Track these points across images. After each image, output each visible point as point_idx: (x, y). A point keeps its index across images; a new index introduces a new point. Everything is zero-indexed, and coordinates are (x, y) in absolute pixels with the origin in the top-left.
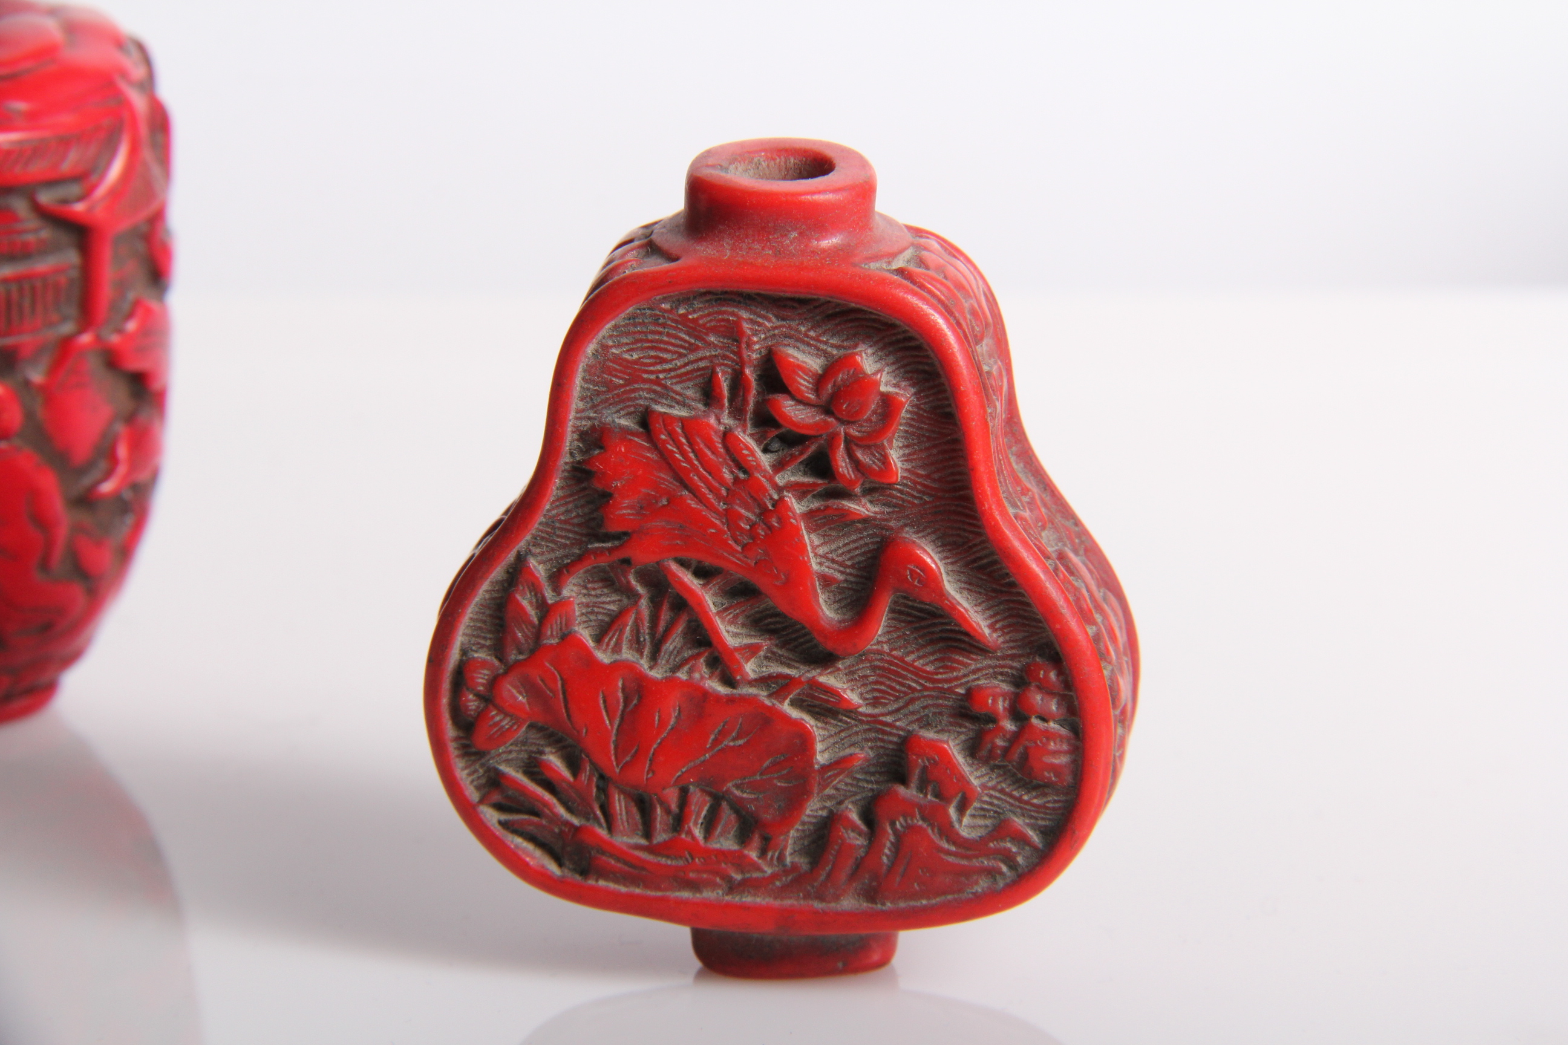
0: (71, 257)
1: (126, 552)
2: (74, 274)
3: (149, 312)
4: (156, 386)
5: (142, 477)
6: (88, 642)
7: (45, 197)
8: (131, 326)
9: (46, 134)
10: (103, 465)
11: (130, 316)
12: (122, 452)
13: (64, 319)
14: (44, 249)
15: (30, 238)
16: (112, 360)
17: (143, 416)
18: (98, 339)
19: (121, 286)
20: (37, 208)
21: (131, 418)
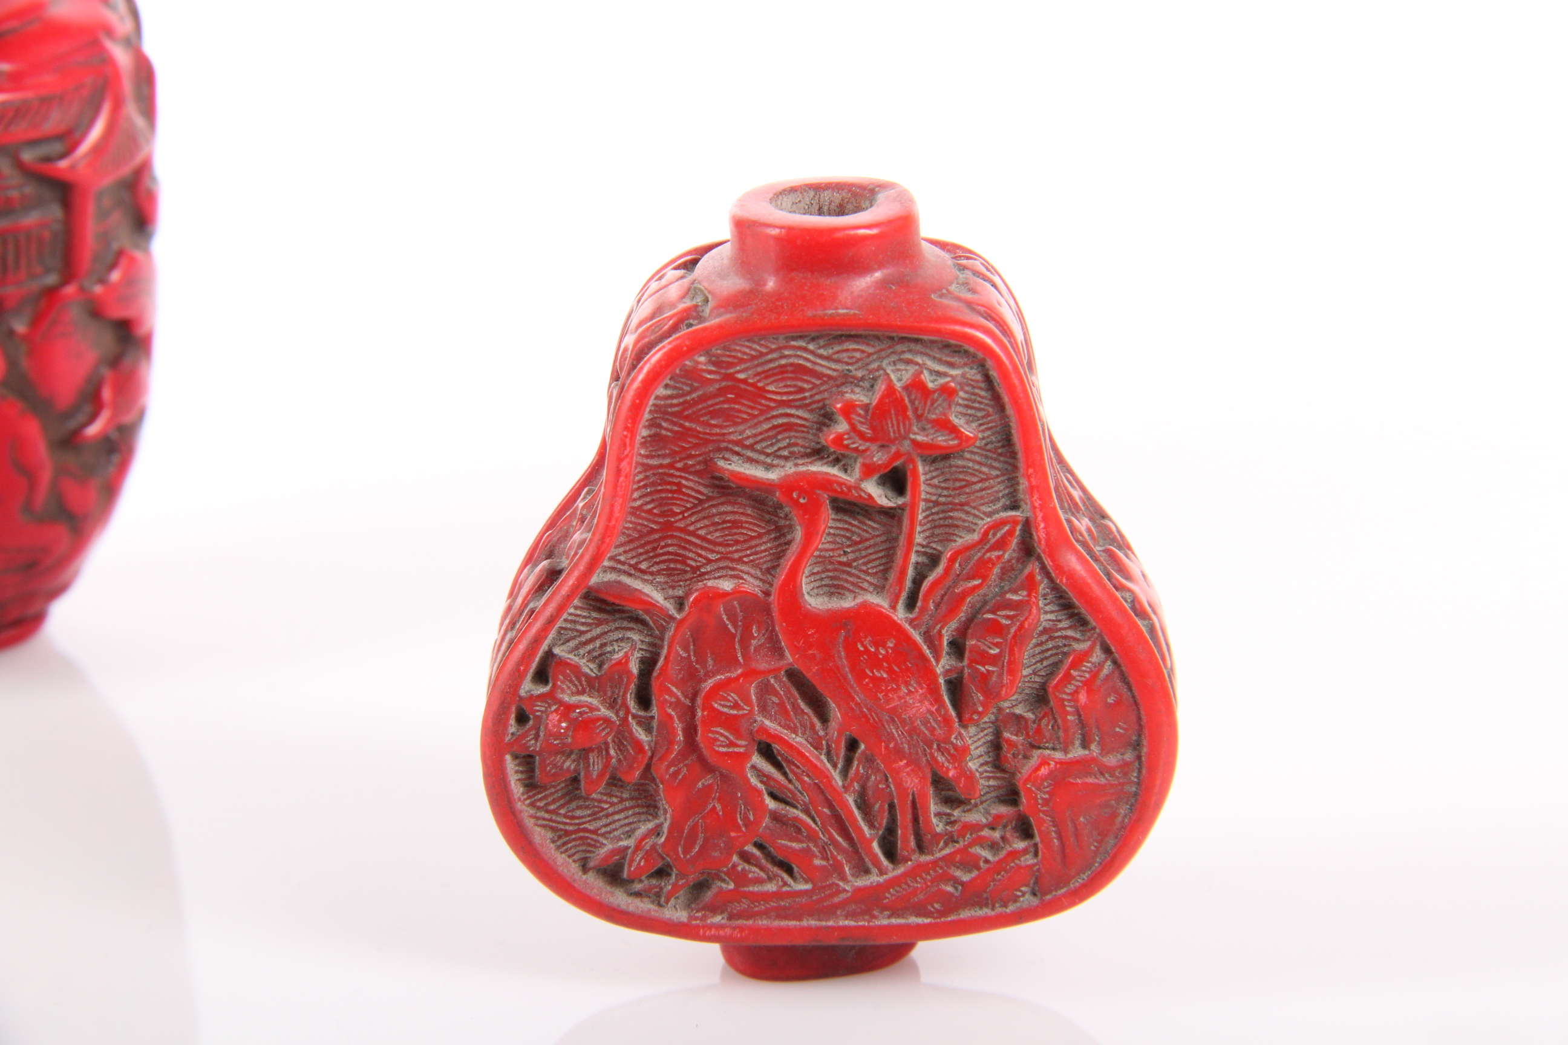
0: (55, 212)
1: (111, 490)
2: (57, 227)
3: (133, 261)
4: (141, 331)
5: (127, 419)
6: (75, 575)
7: (28, 156)
8: (115, 276)
9: (28, 95)
10: (88, 409)
11: (113, 266)
12: (107, 394)
13: (48, 271)
14: (29, 204)
15: (14, 193)
16: (96, 312)
17: (128, 361)
18: (82, 290)
19: (105, 238)
20: (20, 166)
21: (115, 362)
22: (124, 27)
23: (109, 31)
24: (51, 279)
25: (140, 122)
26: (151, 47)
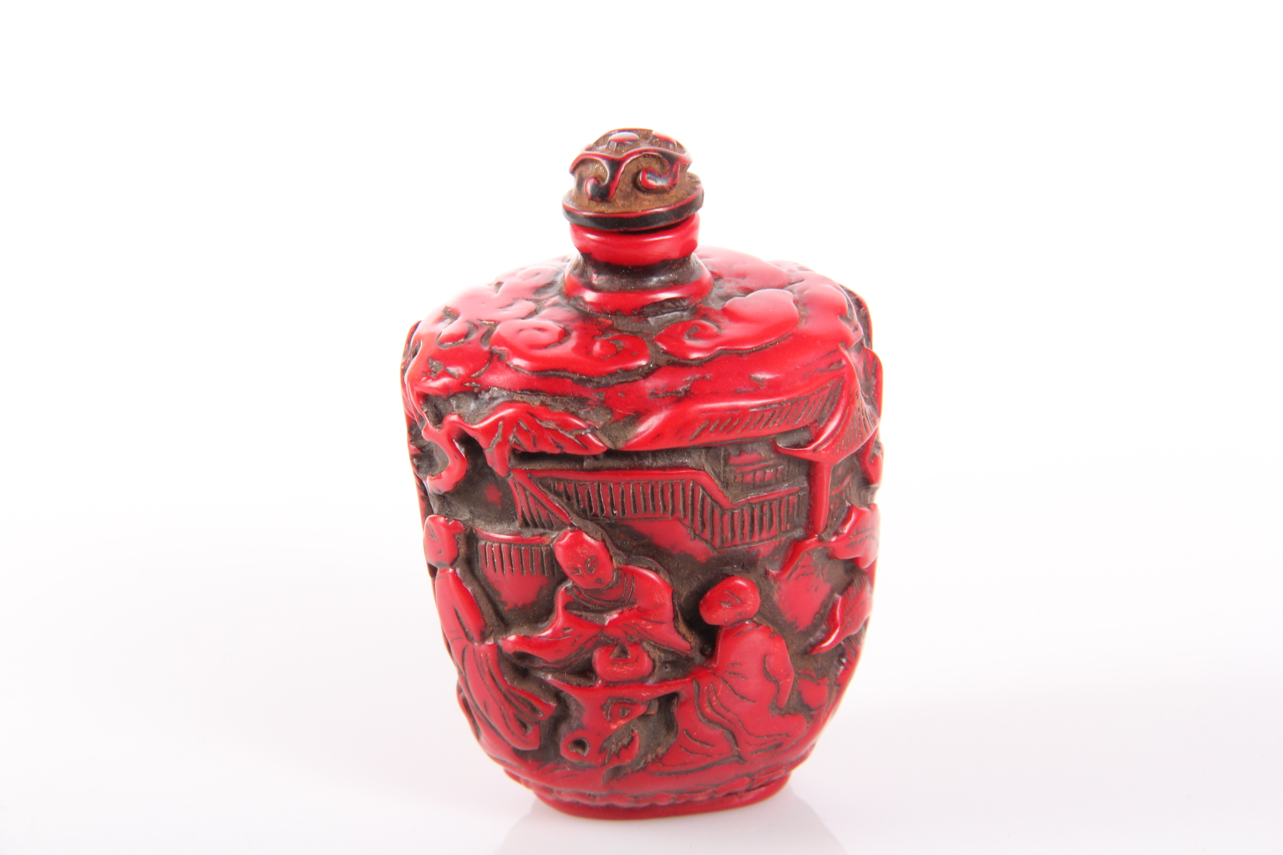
0: (802, 482)
2: (803, 494)
3: (861, 515)
4: (865, 567)
6: (810, 750)
7: (782, 444)
8: (847, 528)
9: (784, 399)
11: (846, 520)
13: (795, 528)
14: (782, 479)
15: (770, 471)
16: (831, 556)
18: (820, 540)
19: (840, 499)
20: (776, 450)
21: (845, 589)
22: (856, 335)
23: (846, 341)
24: (798, 533)
25: (868, 408)
26: (877, 348)
